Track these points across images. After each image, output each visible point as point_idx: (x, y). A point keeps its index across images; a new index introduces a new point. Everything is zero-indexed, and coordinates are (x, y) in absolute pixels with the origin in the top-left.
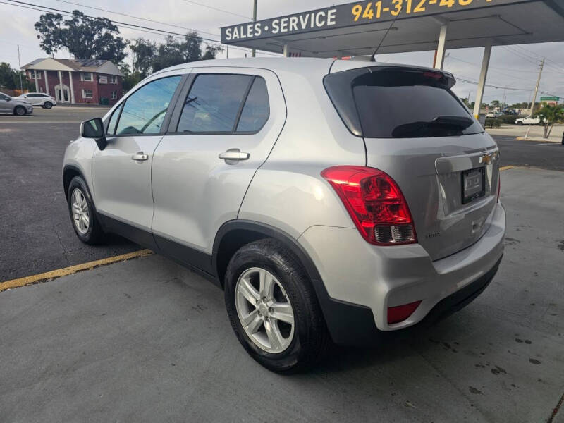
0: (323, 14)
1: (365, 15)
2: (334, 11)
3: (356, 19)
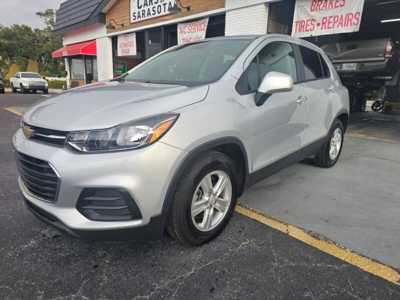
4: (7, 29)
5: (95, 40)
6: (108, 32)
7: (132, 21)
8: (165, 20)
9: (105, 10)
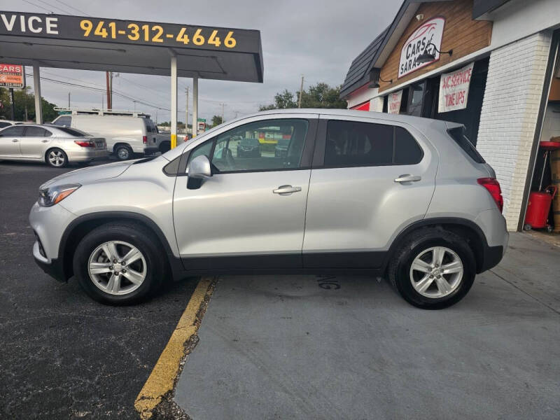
0: (39, 20)
1: (97, 32)
2: (56, 20)
3: (87, 34)
4: (332, 90)
5: (369, 101)
6: (379, 91)
7: (400, 75)
8: (427, 71)
9: (378, 64)
